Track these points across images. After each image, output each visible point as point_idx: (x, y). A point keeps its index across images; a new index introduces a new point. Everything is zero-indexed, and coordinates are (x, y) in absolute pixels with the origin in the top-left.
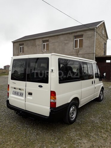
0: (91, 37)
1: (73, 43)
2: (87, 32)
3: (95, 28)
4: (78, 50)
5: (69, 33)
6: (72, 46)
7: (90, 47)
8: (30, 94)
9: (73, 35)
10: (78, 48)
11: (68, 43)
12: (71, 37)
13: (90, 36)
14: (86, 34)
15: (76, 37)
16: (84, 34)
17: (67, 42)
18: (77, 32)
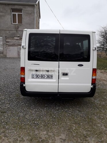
0: (31, 14)
1: (10, 16)
2: (26, 7)
3: (35, 5)
4: (17, 26)
5: (5, 4)
6: (10, 20)
7: (30, 24)
8: (65, 74)
9: (11, 7)
10: (17, 23)
11: (4, 16)
12: (8, 9)
13: (30, 12)
14: (25, 9)
15: (14, 10)
16: (23, 9)
17: (3, 14)
18: (14, 5)
